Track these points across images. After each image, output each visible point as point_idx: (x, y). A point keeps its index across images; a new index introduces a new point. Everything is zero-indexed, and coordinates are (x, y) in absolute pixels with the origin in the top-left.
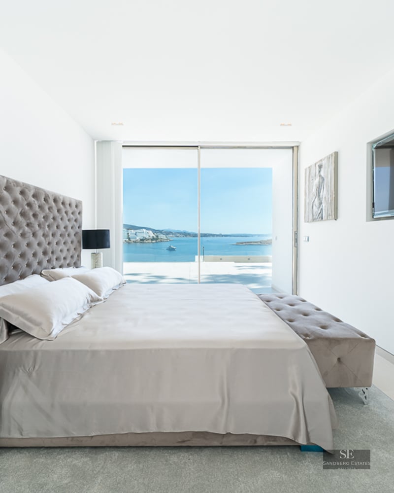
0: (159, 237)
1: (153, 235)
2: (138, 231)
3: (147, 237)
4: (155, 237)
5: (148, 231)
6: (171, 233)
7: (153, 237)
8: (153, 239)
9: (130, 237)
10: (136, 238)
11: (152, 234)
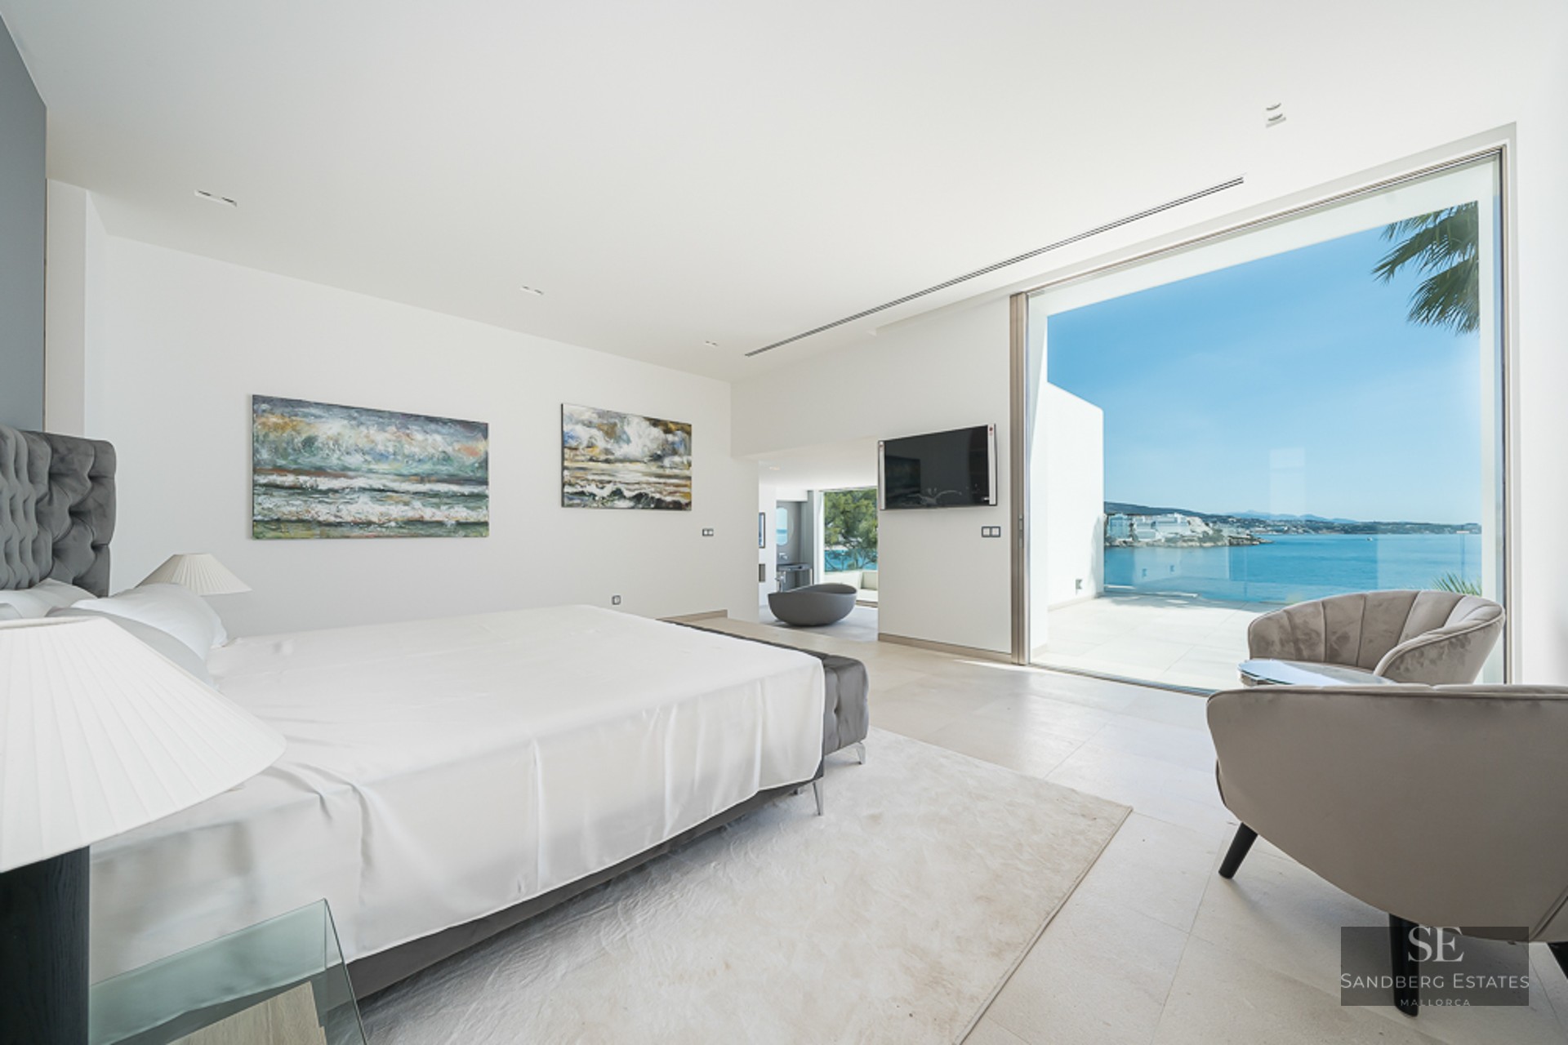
0: (1222, 533)
1: (1206, 529)
2: (1159, 518)
3: (1187, 533)
4: (1211, 532)
5: (1188, 519)
6: (1261, 522)
7: (1205, 532)
8: (1206, 538)
9: (1136, 532)
10: (1154, 535)
11: (1203, 524)
